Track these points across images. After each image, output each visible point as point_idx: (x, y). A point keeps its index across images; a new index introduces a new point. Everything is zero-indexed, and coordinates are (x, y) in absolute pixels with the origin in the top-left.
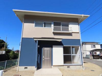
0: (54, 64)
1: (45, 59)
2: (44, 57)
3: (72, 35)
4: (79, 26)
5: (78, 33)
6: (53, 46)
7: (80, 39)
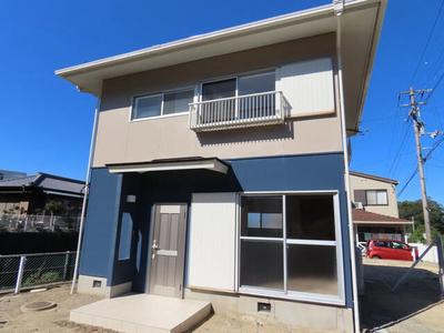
0: (192, 282)
1: (159, 252)
2: (158, 243)
3: (290, 135)
4: (335, 73)
5: (333, 115)
6: (195, 196)
7: (340, 150)
